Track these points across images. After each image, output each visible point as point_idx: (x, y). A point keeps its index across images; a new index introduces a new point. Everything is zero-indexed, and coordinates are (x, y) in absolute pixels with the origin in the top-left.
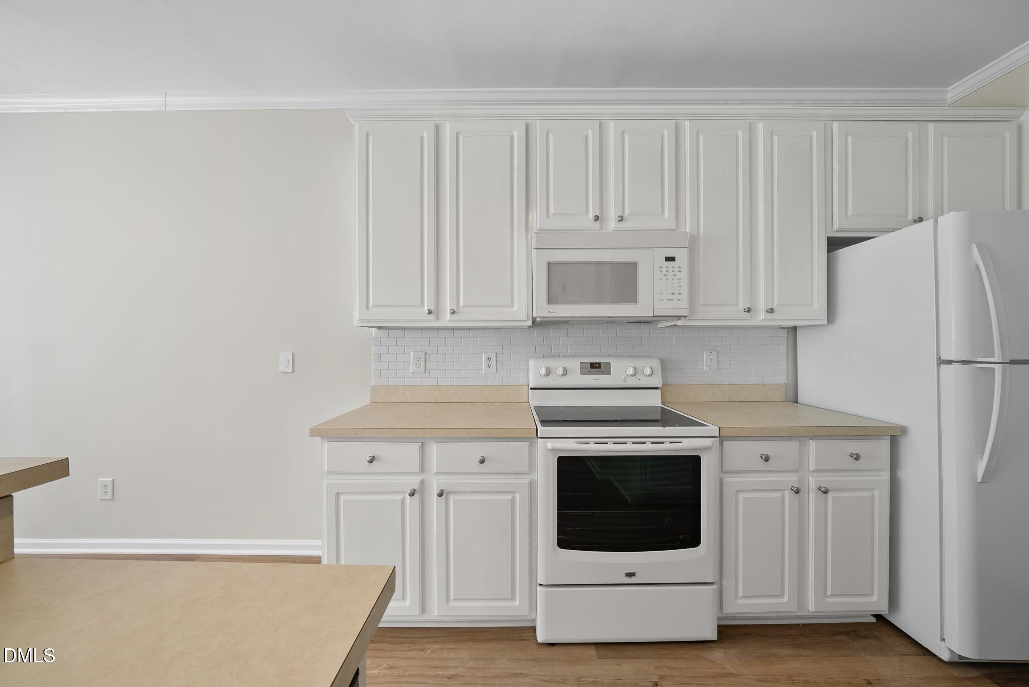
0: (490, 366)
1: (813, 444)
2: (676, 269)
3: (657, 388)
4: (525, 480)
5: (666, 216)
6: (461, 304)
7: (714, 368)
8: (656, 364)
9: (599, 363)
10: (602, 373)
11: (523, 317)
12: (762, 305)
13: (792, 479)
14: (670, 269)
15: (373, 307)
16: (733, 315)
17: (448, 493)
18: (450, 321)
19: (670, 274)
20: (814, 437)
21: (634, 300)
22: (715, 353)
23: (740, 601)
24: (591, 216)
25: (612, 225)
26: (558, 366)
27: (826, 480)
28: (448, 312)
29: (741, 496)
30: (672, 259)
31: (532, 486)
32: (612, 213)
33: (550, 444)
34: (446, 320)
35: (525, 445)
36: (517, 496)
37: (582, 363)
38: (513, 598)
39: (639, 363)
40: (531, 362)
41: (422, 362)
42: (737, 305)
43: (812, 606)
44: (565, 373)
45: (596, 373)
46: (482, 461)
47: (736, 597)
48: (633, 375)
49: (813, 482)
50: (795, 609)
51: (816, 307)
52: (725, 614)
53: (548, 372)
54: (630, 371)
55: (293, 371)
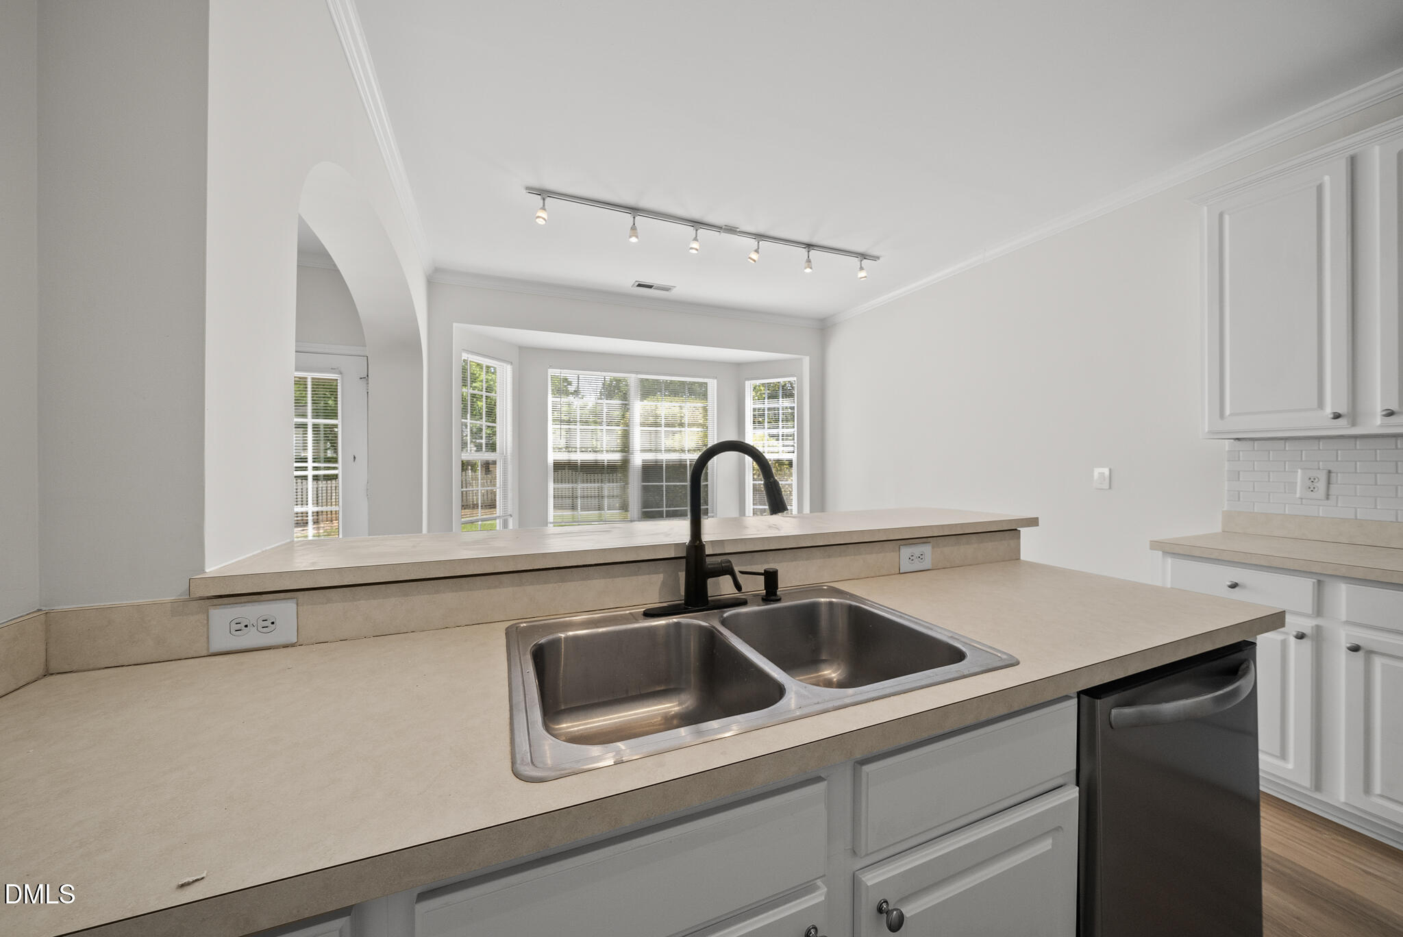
15: (1231, 415)
17: (1370, 650)
18: (1385, 426)
28: (1379, 413)
41: (1321, 484)
55: (1110, 488)
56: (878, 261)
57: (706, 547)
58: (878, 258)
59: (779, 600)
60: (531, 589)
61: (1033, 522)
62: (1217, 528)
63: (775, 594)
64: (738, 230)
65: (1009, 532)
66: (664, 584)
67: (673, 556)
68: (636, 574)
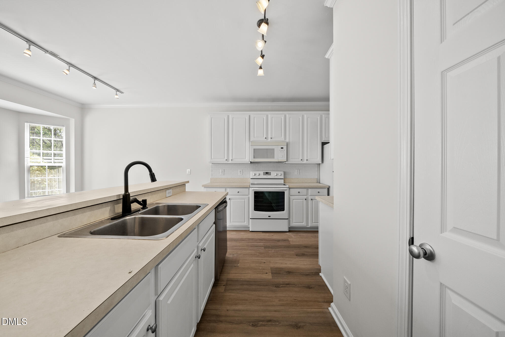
0: (240, 173)
1: (310, 189)
2: (283, 150)
3: (283, 179)
4: (247, 197)
5: (282, 137)
6: (234, 158)
7: (298, 174)
8: (282, 173)
9: (268, 173)
10: (269, 175)
11: (248, 161)
12: (305, 159)
13: (305, 197)
14: (282, 150)
15: (213, 158)
16: (298, 161)
17: (231, 199)
18: (231, 162)
19: (282, 152)
20: (310, 188)
21: (274, 157)
22: (298, 170)
23: (294, 223)
24: (264, 137)
25: (270, 139)
26: (257, 173)
27: (312, 197)
28: (231, 160)
29: (294, 200)
30: (283, 148)
31: (249, 198)
32: (269, 136)
33: (252, 189)
34: (230, 162)
35: (247, 189)
36: (246, 200)
37: (263, 172)
38: (245, 222)
39: (278, 172)
40: (251, 172)
41: (223, 172)
42: (299, 158)
43: (310, 225)
44: (259, 175)
45: (267, 175)
46: (238, 192)
47: (293, 222)
48: (277, 175)
49: (310, 198)
50: (306, 225)
51: (318, 159)
52: (291, 226)
53: (255, 175)
54: (276, 174)
55: (190, 174)
56: (123, 94)
57: (130, 194)
58: (123, 93)
59: (147, 208)
60: (60, 221)
61: (188, 182)
62: (209, 182)
63: (146, 206)
64: (58, 57)
65: (183, 185)
66: (110, 210)
67: (116, 199)
68: (101, 208)
